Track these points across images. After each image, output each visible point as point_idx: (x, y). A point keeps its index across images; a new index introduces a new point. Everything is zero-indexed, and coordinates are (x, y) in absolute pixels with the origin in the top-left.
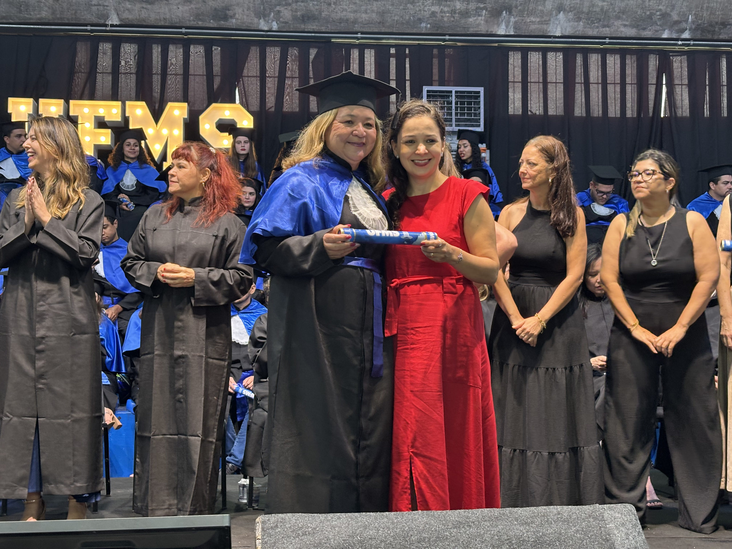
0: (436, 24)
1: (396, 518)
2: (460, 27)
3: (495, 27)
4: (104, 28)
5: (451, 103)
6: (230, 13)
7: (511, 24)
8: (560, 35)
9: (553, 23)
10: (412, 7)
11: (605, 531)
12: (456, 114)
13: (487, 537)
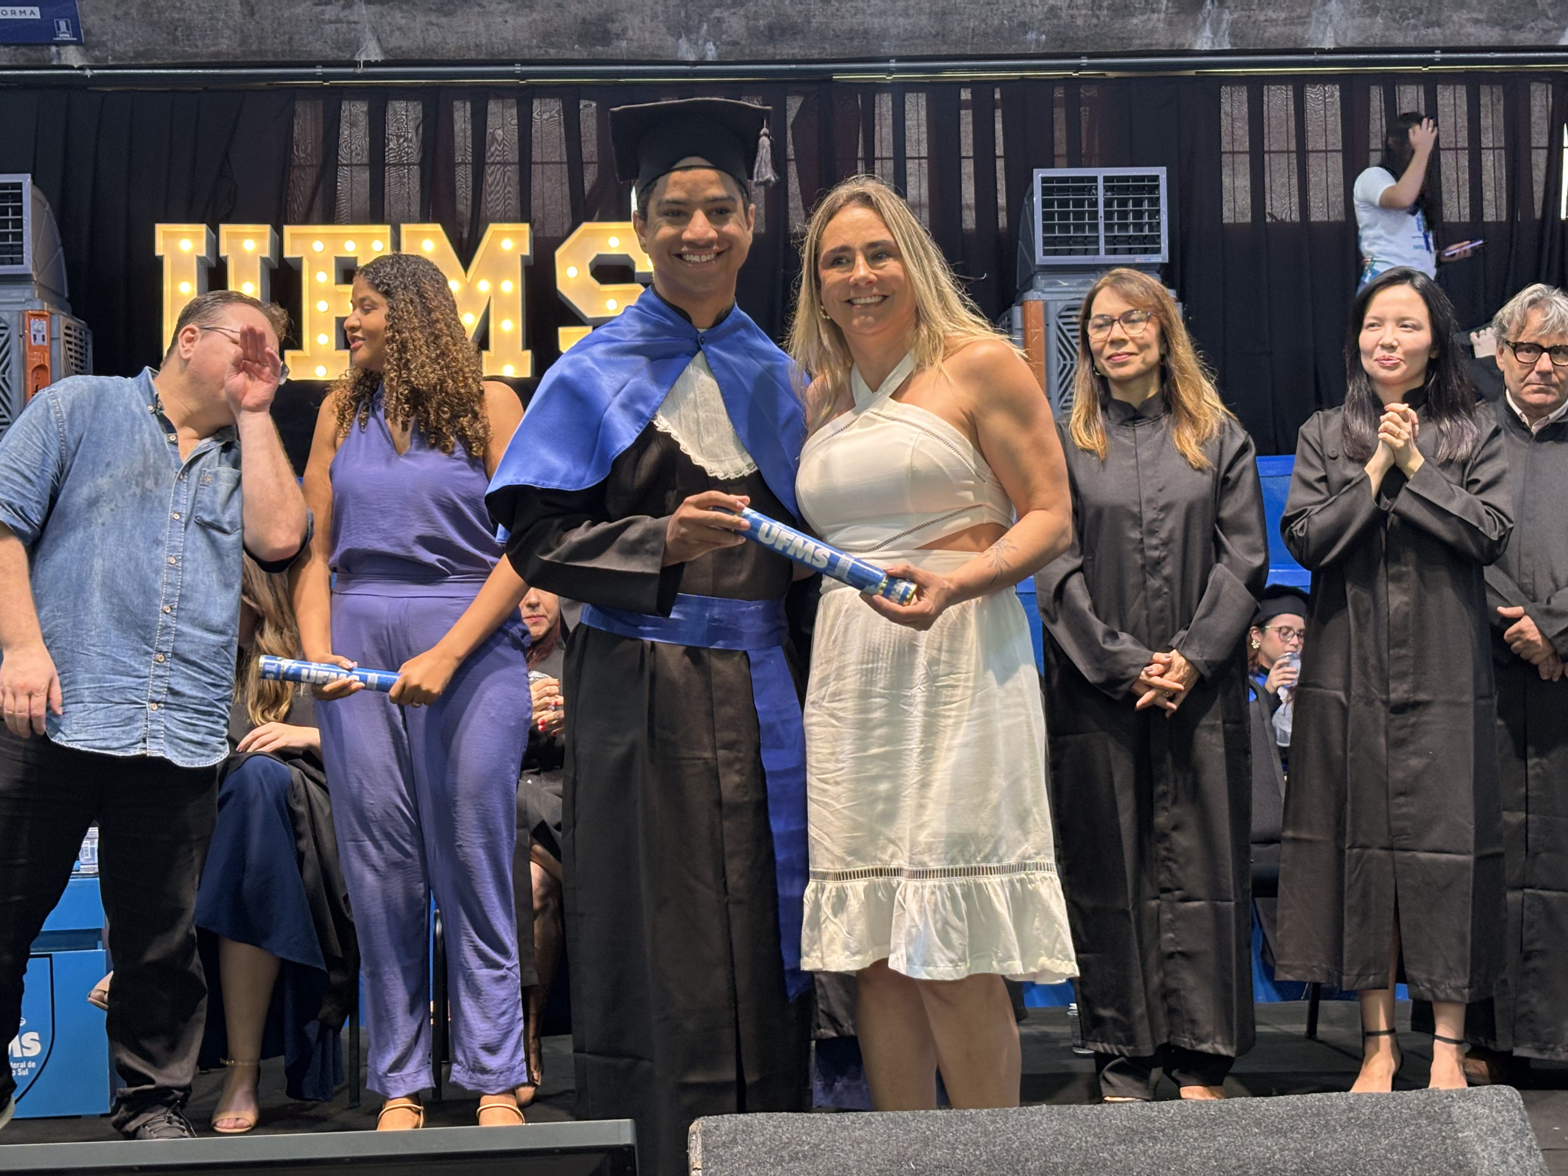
0: (1058, 33)
1: (994, 1122)
2: (1112, 38)
3: (1190, 34)
4: (351, 70)
5: (1094, 204)
6: (615, 28)
7: (1224, 26)
8: (1332, 47)
9: (1318, 20)
11: (1453, 1146)
12: (1109, 227)
13: (1193, 1162)
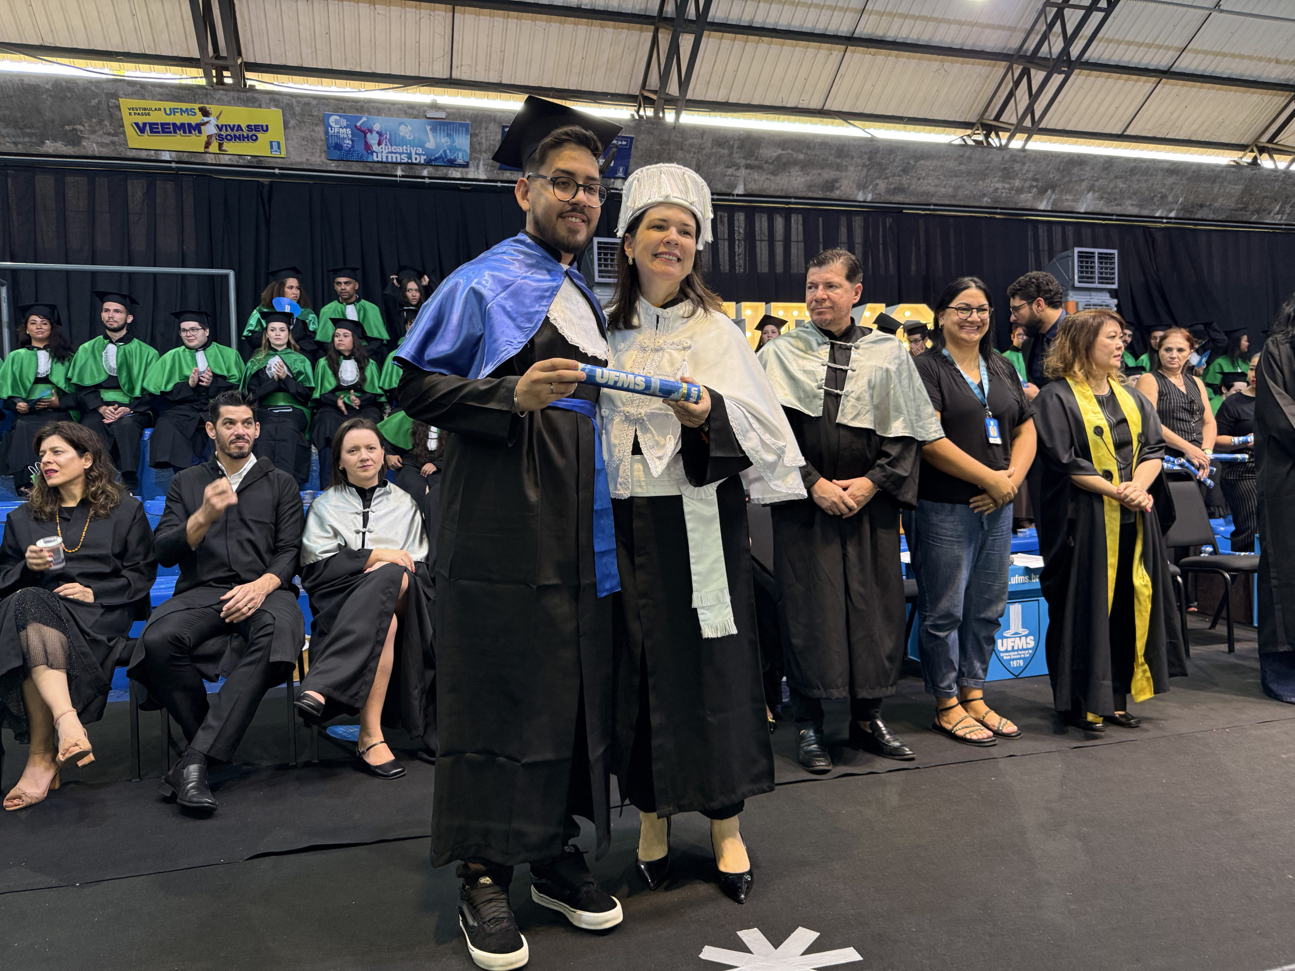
0: (995, 199)
2: (1012, 202)
3: (1038, 203)
7: (1051, 201)
10: (982, 183)
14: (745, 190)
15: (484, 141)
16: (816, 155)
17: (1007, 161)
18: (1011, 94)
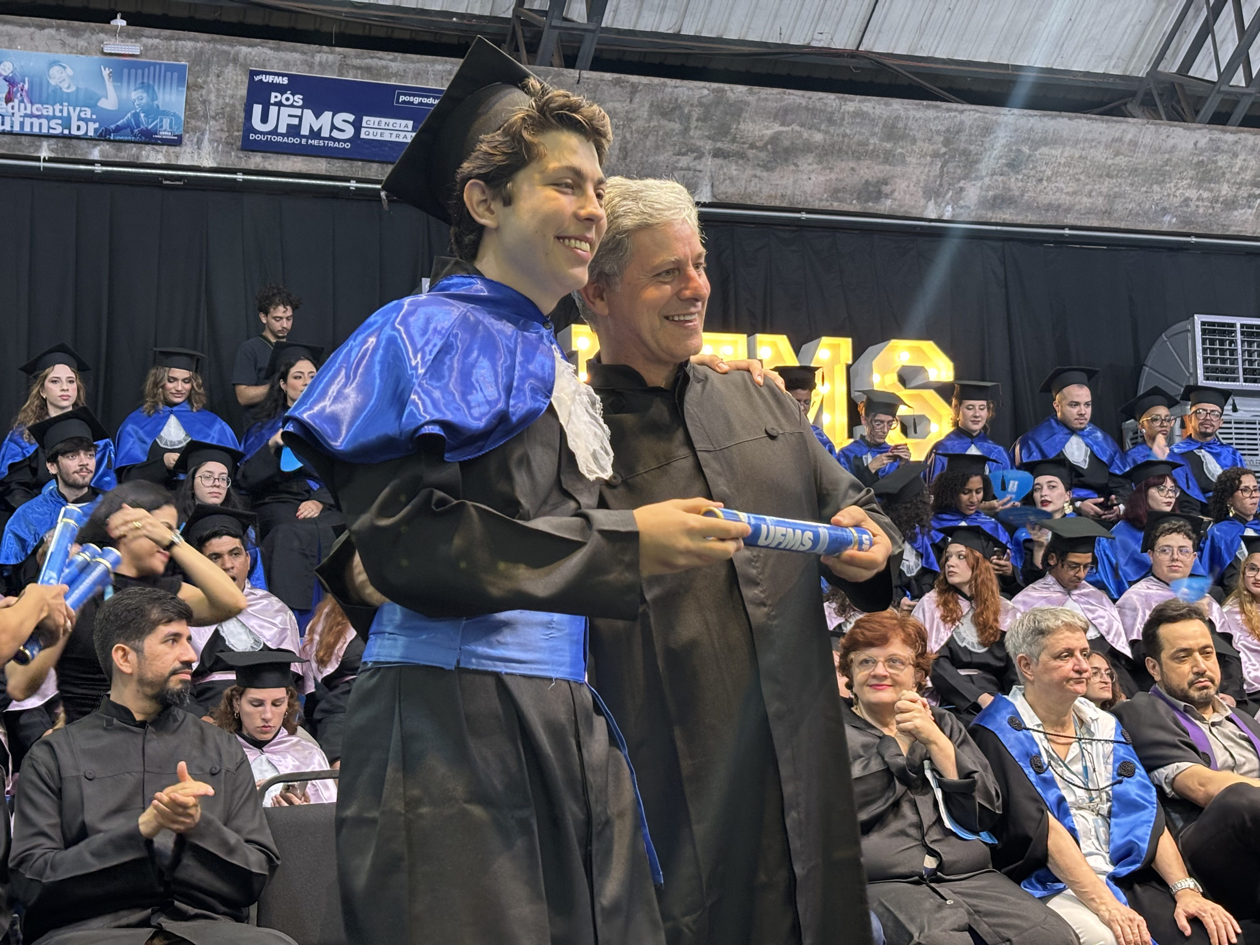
0: (1185, 218)
2: (1218, 225)
6: (886, 189)
10: (1159, 189)
14: (714, 196)
15: (212, 97)
16: (845, 135)
17: (1203, 151)
18: (1207, 30)
